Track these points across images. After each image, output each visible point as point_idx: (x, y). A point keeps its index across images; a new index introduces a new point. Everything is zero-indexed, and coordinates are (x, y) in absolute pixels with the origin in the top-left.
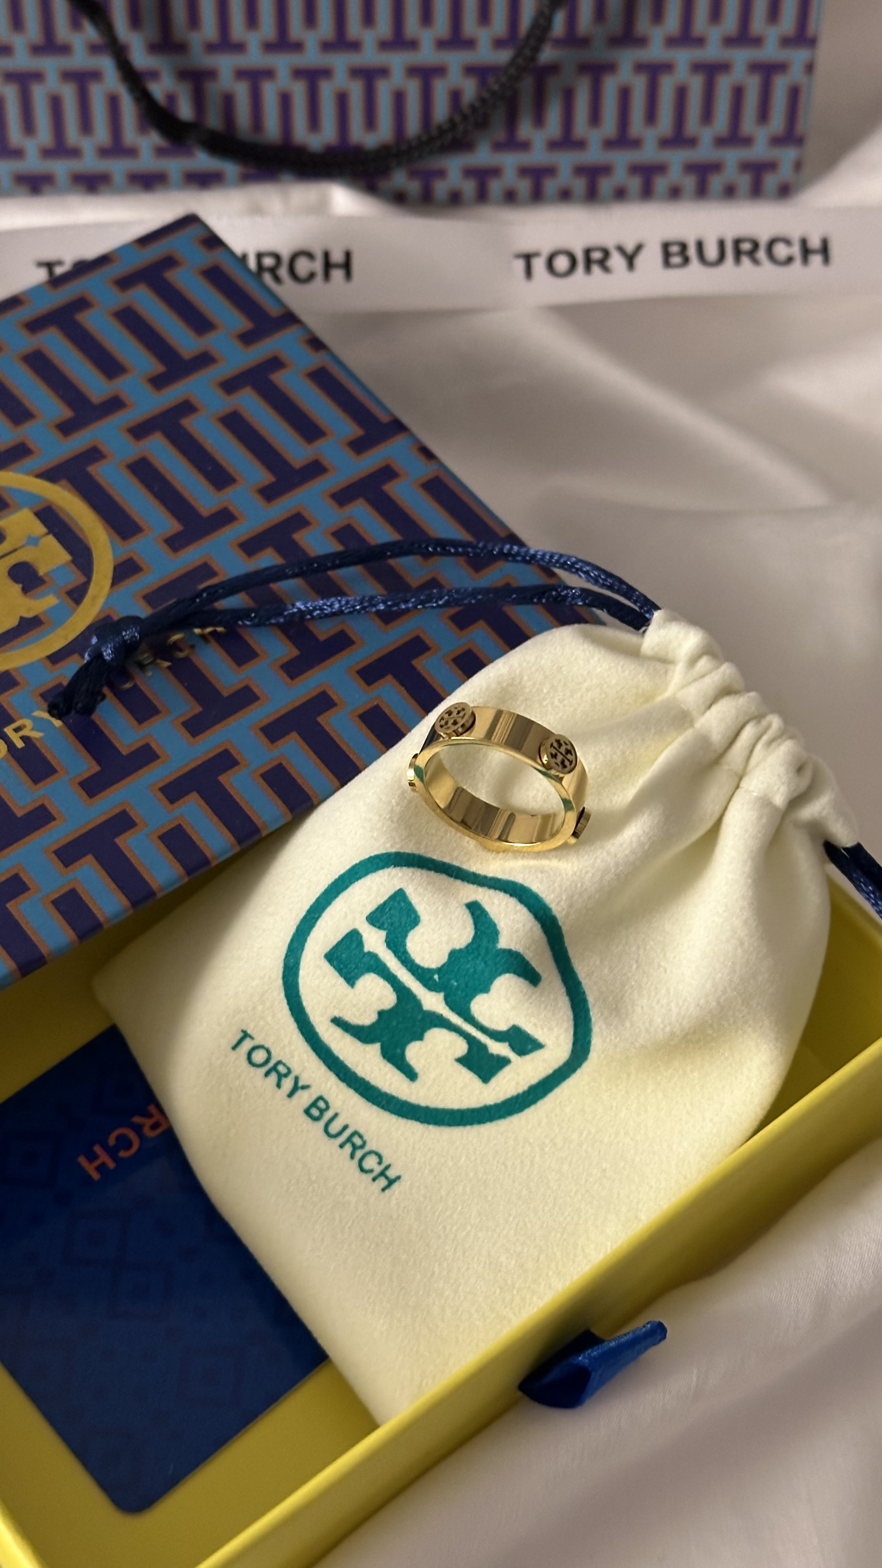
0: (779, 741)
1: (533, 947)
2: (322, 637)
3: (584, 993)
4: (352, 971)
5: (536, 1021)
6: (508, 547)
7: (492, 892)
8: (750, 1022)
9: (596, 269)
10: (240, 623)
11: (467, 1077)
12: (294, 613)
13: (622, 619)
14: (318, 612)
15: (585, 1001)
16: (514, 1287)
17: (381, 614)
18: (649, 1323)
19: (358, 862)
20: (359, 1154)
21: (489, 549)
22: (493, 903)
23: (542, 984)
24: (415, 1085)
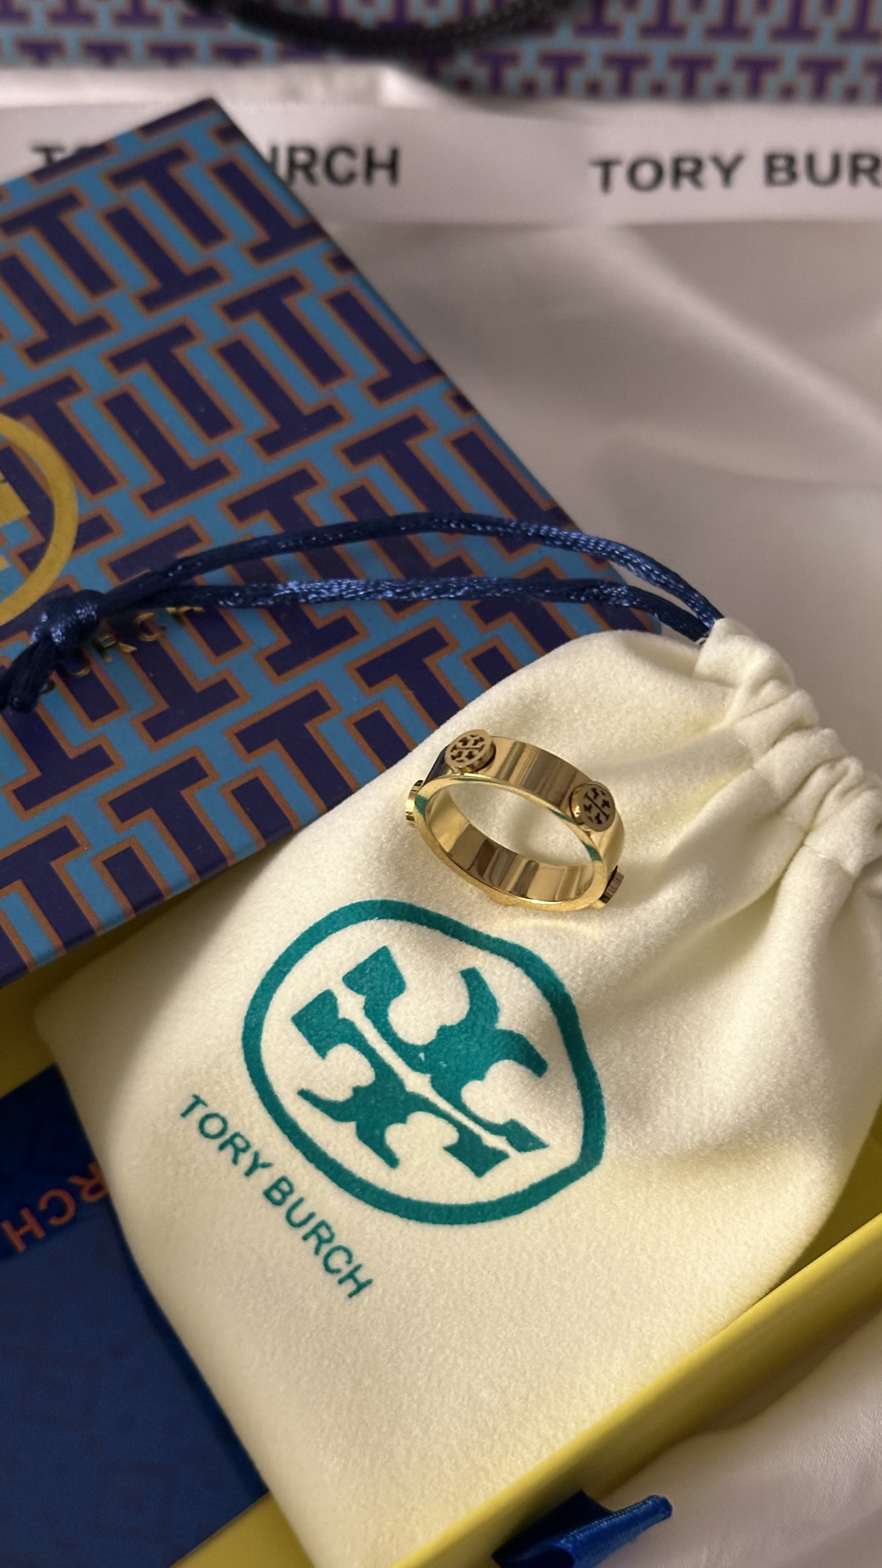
0: (856, 791)
1: (539, 1030)
2: (319, 624)
3: (599, 1086)
4: (324, 1039)
5: (539, 1118)
6: (546, 528)
7: (494, 958)
8: (799, 1134)
9: (686, 183)
10: (221, 603)
11: (457, 1169)
12: (286, 594)
13: (676, 627)
14: (314, 596)
15: (600, 1097)
16: (495, 1430)
17: (390, 601)
18: (650, 1498)
19: (337, 909)
20: (325, 1249)
21: (524, 529)
22: (494, 973)
23: (547, 1074)
24: (395, 1174)
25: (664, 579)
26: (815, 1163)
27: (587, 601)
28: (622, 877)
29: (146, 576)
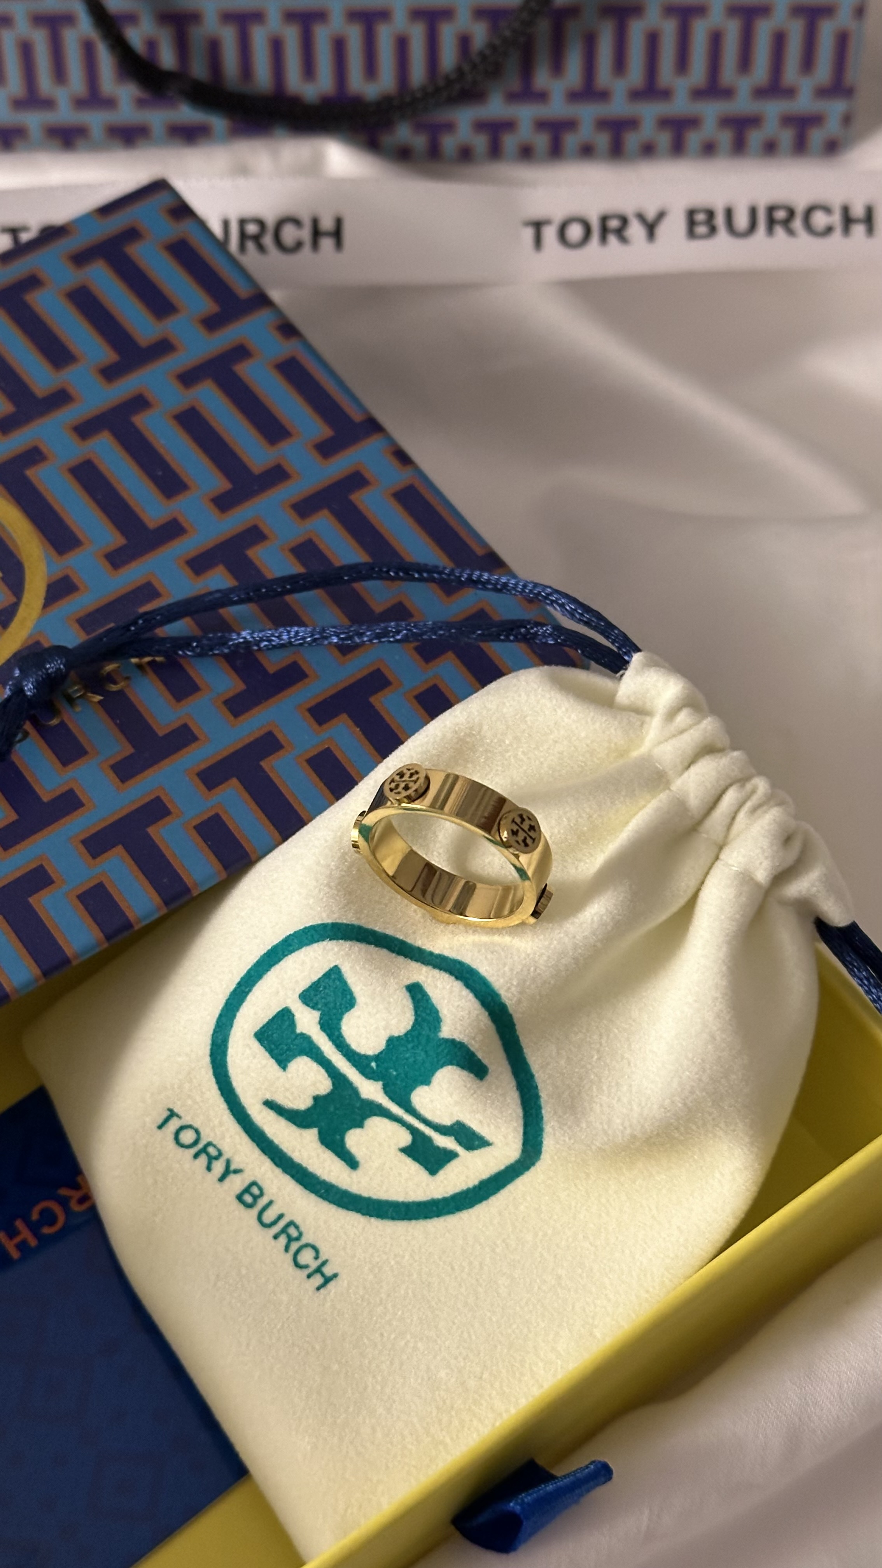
0: (765, 808)
1: (479, 1037)
2: (271, 670)
3: (537, 1087)
4: (284, 1053)
5: (481, 1118)
6: (478, 573)
7: (436, 972)
8: (722, 1125)
9: (612, 239)
10: (180, 653)
11: (412, 1168)
12: (240, 643)
13: (598, 662)
14: (266, 643)
15: (537, 1097)
16: (452, 1407)
17: (336, 645)
18: (592, 1462)
19: (292, 933)
20: (294, 1246)
21: (458, 575)
22: (436, 987)
23: (489, 1078)
24: (355, 1175)
25: (587, 618)
26: (738, 1151)
27: (516, 640)
28: (551, 894)
29: (111, 630)
